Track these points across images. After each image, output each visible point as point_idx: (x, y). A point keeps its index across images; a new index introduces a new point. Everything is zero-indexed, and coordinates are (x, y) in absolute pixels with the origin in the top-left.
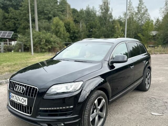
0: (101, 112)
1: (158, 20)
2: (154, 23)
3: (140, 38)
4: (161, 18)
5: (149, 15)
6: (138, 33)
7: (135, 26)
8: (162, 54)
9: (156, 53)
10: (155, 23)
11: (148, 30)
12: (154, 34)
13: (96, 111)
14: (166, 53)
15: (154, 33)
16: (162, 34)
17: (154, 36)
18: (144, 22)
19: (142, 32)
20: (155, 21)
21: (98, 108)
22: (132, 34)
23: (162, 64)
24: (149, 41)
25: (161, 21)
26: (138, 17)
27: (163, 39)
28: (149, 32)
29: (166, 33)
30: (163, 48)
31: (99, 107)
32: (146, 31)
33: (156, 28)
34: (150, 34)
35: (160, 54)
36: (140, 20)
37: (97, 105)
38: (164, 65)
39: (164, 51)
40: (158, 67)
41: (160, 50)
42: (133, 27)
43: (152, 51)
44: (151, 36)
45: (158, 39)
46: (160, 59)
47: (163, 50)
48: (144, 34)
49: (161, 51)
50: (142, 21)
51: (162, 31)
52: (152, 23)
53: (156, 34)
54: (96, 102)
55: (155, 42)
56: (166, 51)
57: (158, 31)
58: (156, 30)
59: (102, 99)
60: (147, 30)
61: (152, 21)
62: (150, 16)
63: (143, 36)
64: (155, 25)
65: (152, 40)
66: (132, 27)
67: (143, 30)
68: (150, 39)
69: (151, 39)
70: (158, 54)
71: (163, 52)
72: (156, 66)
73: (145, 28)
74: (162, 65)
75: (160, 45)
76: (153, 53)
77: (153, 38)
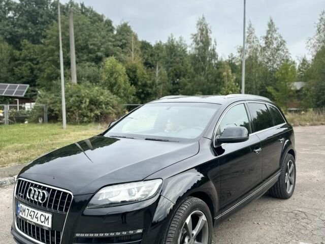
0: (197, 241)
1: (304, 61)
2: (297, 67)
3: (272, 95)
4: (310, 58)
5: (287, 52)
6: (268, 85)
7: (260, 72)
8: (315, 125)
9: (303, 123)
10: (299, 66)
11: (286, 80)
12: (298, 88)
13: (189, 240)
14: (323, 123)
15: (298, 85)
16: (313, 88)
17: (297, 91)
18: (278, 65)
19: (275, 84)
20: (298, 64)
21: (193, 234)
22: (256, 88)
23: (316, 146)
24: (288, 101)
25: (310, 62)
26: (266, 55)
27: (316, 97)
28: (289, 84)
29: (321, 86)
30: (316, 113)
31: (195, 232)
32: (282, 83)
33: (302, 77)
34: (291, 87)
35: (312, 125)
36: (270, 60)
37: (190, 227)
38: (319, 147)
39: (318, 120)
40: (308, 151)
41: (311, 117)
42: (257, 75)
43: (296, 120)
44: (292, 90)
45: (307, 97)
46: (312, 136)
47: (316, 117)
48: (278, 87)
49: (312, 120)
50: (274, 62)
51: (312, 82)
52: (294, 67)
53: (303, 86)
54: (188, 220)
55: (300, 103)
56: (323, 120)
57: (305, 81)
58: (301, 79)
59: (201, 215)
60: (284, 79)
61: (294, 63)
62: (290, 54)
63: (277, 90)
64: (299, 69)
65: (295, 99)
66: (255, 74)
67: (276, 80)
68: (290, 96)
69: (293, 96)
70: (307, 125)
71: (317, 123)
72: (304, 149)
73: (281, 75)
74: (315, 148)
75: (311, 108)
76: (298, 124)
77: (296, 94)
